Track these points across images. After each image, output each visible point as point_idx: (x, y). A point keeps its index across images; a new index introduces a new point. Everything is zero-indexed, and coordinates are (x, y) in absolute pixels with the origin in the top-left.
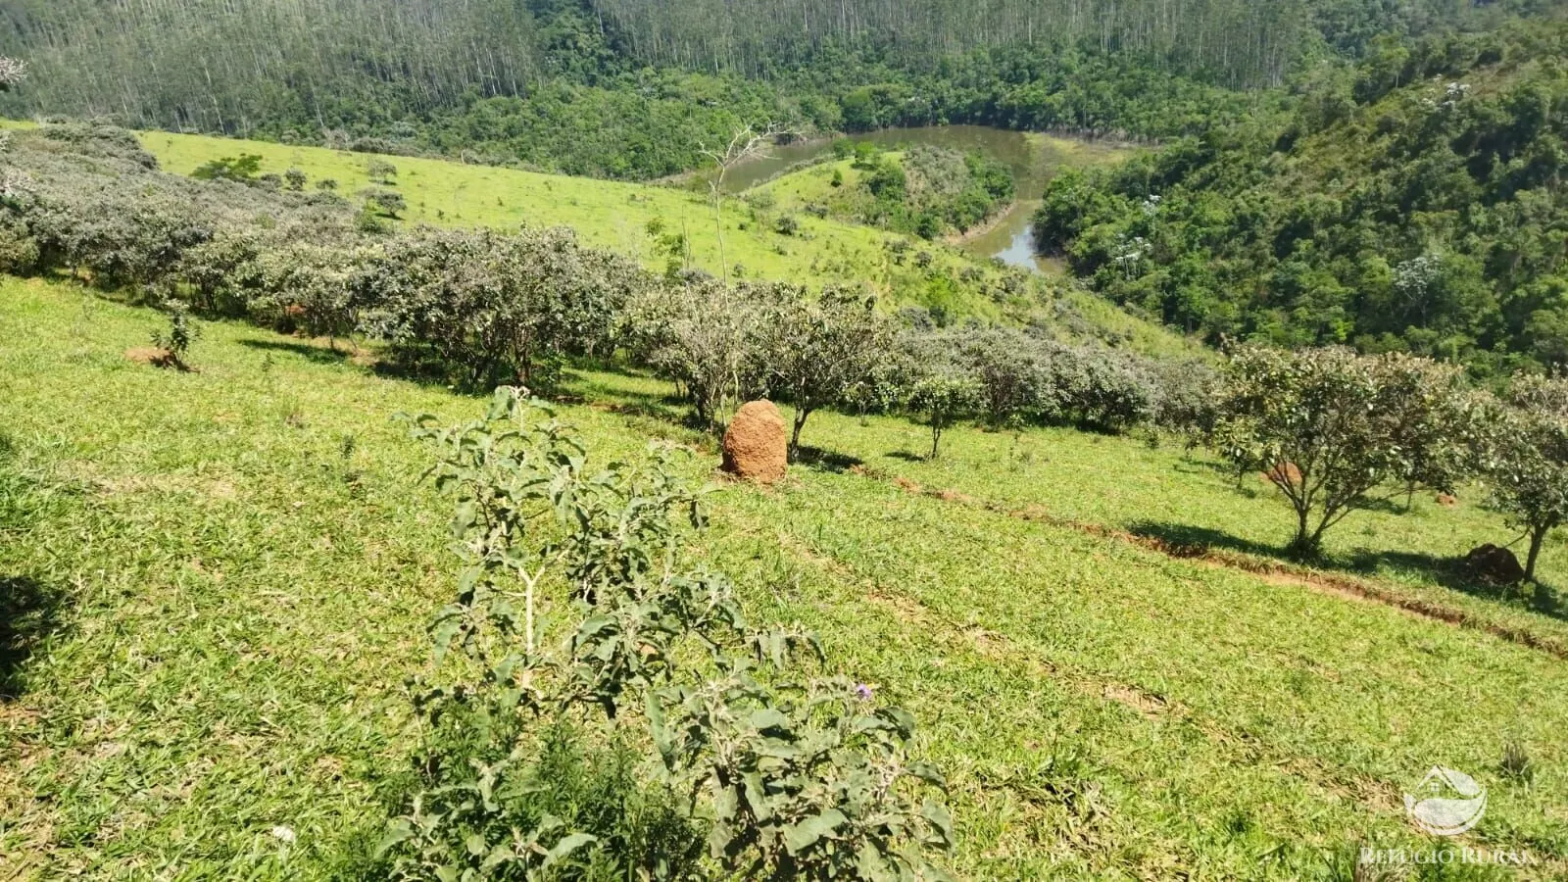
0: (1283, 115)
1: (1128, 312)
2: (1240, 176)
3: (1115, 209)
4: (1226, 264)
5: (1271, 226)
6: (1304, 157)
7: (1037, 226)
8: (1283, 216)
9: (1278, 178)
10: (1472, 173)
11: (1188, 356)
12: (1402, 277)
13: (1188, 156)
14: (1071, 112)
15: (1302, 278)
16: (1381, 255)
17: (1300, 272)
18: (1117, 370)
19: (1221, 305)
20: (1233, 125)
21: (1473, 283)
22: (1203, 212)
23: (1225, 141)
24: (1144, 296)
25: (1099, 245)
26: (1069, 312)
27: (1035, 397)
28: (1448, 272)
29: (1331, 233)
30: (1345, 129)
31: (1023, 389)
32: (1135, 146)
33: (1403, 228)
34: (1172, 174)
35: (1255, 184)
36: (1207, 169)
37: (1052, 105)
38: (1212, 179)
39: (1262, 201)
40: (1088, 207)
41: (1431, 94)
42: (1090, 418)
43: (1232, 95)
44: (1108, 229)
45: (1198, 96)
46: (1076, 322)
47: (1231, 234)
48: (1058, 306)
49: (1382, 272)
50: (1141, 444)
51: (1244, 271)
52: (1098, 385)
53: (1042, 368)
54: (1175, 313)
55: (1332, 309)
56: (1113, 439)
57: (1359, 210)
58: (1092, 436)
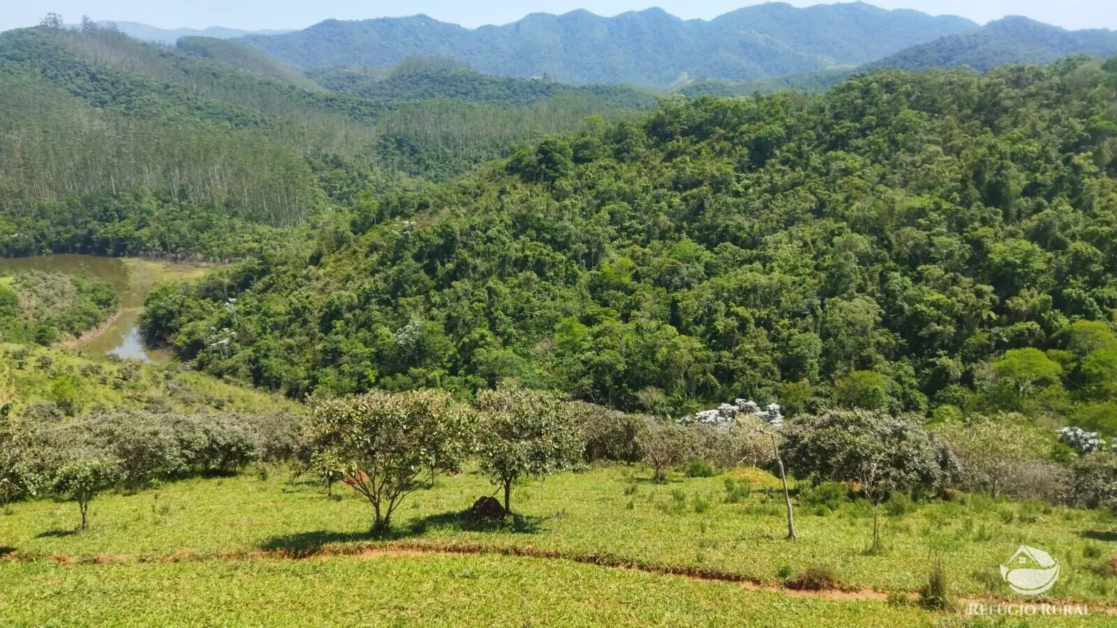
0: (310, 242)
1: (227, 382)
2: (289, 283)
3: (204, 310)
4: (290, 341)
5: (316, 312)
6: (329, 269)
7: (143, 327)
8: (322, 307)
9: (314, 283)
10: (427, 273)
11: (276, 408)
12: (401, 338)
13: (252, 270)
14: (157, 242)
15: (342, 346)
16: (386, 326)
17: (339, 342)
18: (227, 427)
19: (293, 369)
20: (278, 249)
21: (440, 338)
22: (269, 308)
23: (276, 260)
24: (237, 370)
25: (196, 337)
26: (180, 388)
27: (164, 460)
28: (425, 333)
29: (354, 315)
30: (351, 250)
31: (153, 455)
32: (212, 265)
33: (395, 308)
34: (243, 283)
35: (300, 287)
36: (266, 279)
37: (140, 237)
38: (271, 285)
39: (307, 297)
40: (183, 309)
41: (396, 227)
42: (213, 466)
43: (274, 230)
44: (202, 325)
45: (251, 231)
46: (186, 395)
47: (291, 321)
48: (171, 385)
49: (389, 337)
50: (254, 478)
51: (304, 344)
52: (214, 441)
53: (167, 435)
54: (261, 378)
55: (363, 363)
56: (233, 480)
57: (368, 299)
58: (215, 481)
